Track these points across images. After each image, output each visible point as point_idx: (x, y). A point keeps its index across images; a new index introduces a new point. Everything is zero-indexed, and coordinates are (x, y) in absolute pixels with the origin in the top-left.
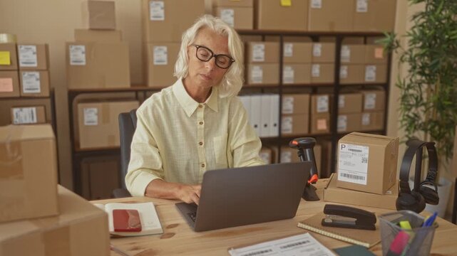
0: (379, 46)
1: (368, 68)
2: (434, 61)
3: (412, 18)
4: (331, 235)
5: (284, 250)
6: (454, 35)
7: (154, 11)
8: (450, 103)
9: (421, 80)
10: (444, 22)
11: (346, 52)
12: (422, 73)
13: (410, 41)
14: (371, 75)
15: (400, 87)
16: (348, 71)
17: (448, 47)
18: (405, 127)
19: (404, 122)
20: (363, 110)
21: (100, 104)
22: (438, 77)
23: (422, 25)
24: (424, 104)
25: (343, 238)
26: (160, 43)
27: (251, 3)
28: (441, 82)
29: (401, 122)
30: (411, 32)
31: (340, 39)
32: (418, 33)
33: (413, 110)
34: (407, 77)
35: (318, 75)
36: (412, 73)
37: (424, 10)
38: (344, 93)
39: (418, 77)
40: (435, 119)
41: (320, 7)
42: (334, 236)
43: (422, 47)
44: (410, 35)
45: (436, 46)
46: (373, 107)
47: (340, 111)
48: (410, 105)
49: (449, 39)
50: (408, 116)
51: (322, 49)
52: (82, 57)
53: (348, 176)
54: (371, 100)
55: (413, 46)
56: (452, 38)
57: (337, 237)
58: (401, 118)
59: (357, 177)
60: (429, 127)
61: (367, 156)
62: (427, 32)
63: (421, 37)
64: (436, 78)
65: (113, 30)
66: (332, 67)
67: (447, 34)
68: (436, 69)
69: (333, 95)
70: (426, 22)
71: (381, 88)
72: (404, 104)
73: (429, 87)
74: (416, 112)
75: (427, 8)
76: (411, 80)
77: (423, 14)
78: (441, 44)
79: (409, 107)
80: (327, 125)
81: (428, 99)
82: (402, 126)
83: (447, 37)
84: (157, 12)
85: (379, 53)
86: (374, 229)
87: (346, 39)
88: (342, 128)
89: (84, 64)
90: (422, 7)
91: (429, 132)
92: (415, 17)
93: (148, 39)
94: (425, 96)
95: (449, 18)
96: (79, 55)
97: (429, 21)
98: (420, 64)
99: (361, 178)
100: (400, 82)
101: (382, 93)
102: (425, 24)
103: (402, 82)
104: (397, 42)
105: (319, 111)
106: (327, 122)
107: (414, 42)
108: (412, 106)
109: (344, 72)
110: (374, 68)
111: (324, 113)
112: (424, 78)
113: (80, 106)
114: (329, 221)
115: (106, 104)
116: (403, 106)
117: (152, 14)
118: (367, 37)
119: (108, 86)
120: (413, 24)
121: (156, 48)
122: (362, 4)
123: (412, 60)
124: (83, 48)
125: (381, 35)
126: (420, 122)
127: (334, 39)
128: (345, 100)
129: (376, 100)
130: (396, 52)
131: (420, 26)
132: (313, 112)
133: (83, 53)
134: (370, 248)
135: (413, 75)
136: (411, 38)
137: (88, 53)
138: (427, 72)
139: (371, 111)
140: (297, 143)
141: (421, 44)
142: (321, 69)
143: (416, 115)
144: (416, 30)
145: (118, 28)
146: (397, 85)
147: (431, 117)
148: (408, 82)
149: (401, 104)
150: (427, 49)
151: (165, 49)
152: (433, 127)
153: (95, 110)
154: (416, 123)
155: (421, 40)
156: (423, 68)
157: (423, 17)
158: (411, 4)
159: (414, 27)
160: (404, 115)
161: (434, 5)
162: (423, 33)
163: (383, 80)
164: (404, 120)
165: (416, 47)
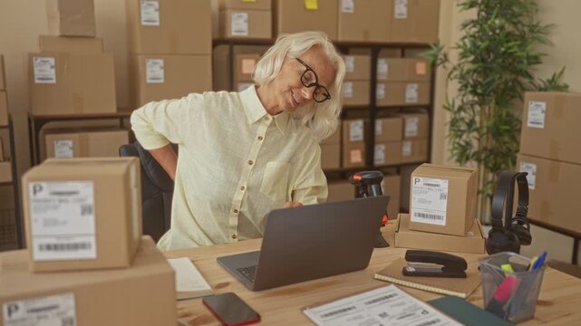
0: (422, 60)
1: (409, 86)
2: (488, 80)
3: (461, 27)
4: (418, 286)
5: (370, 305)
6: (510, 48)
7: (147, 13)
8: (507, 127)
9: (473, 101)
10: (497, 31)
11: (383, 67)
12: (474, 93)
13: (461, 54)
14: (412, 95)
15: (449, 109)
16: (386, 90)
17: (503, 62)
18: (456, 157)
19: (455, 152)
20: (403, 138)
21: (76, 136)
22: (493, 98)
23: (473, 36)
24: (477, 130)
25: (433, 289)
26: (155, 56)
27: (269, 6)
28: (497, 103)
29: (452, 151)
30: (461, 43)
31: (375, 50)
32: (469, 45)
33: (464, 137)
34: (457, 97)
35: (350, 96)
36: (463, 92)
37: (475, 18)
38: (381, 117)
39: (471, 97)
40: (489, 147)
41: (351, 11)
42: (422, 287)
43: (473, 62)
44: (459, 47)
45: (489, 60)
46: (414, 134)
47: (377, 139)
48: (460, 130)
49: (504, 53)
50: (458, 144)
51: (355, 63)
52: (51, 73)
53: (423, 216)
54: (413, 125)
55: (464, 60)
56: (510, 51)
57: (426, 288)
58: (451, 147)
59: (434, 217)
60: (483, 156)
61: (446, 191)
62: (479, 43)
63: (473, 49)
64: (490, 98)
65: (93, 37)
66: (367, 85)
67: (503, 46)
68: (491, 88)
69: (368, 120)
70: (478, 32)
71: (424, 110)
72: (454, 130)
73: (482, 109)
74: (468, 140)
75: (479, 14)
76: (462, 101)
77: (474, 23)
78: (496, 58)
79: (460, 133)
80: (362, 157)
81: (481, 122)
82: (453, 156)
83: (503, 49)
84: (150, 14)
85: (421, 69)
86: (464, 276)
87: (383, 51)
88: (380, 160)
89: (54, 81)
90: (473, 14)
91: (483, 162)
92: (465, 26)
93: (139, 49)
94: (477, 119)
95: (502, 28)
96: (46, 70)
97: (482, 30)
98: (471, 82)
99: (439, 218)
100: (448, 103)
101: (425, 117)
102: (477, 35)
103: (451, 102)
104: (445, 56)
105: (352, 139)
106: (362, 153)
107: (463, 56)
108: (463, 132)
109: (381, 92)
110: (416, 86)
111: (357, 142)
112: (476, 98)
113: (49, 137)
114: (411, 269)
115: (84, 134)
116: (452, 132)
117: (144, 17)
118: (404, 49)
119: (88, 111)
120: (463, 33)
121: (150, 62)
122: (401, 10)
123: (462, 77)
124: (52, 61)
125: (426, 47)
126: (473, 151)
127: (369, 50)
128: (383, 126)
129: (419, 125)
130: (444, 67)
131: (471, 36)
132: (345, 142)
133: (52, 67)
134: (467, 298)
135: (464, 95)
136: (461, 50)
137: (58, 68)
138: (479, 91)
139: (413, 139)
140: (360, 178)
141: (472, 58)
142: (353, 88)
143: (467, 143)
144: (467, 41)
145: (98, 36)
146: (444, 107)
147: (484, 144)
148: (458, 103)
149: (450, 130)
150: (481, 64)
151: (161, 62)
152: (488, 157)
153: (70, 143)
154: (468, 152)
155: (472, 53)
156: (474, 86)
157: (474, 26)
158: (460, 11)
159: (465, 38)
160: (454, 143)
161: (486, 12)
162: (474, 44)
163: (426, 101)
164: (455, 148)
165: (467, 62)
